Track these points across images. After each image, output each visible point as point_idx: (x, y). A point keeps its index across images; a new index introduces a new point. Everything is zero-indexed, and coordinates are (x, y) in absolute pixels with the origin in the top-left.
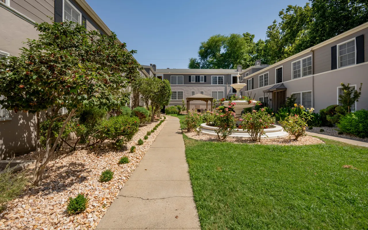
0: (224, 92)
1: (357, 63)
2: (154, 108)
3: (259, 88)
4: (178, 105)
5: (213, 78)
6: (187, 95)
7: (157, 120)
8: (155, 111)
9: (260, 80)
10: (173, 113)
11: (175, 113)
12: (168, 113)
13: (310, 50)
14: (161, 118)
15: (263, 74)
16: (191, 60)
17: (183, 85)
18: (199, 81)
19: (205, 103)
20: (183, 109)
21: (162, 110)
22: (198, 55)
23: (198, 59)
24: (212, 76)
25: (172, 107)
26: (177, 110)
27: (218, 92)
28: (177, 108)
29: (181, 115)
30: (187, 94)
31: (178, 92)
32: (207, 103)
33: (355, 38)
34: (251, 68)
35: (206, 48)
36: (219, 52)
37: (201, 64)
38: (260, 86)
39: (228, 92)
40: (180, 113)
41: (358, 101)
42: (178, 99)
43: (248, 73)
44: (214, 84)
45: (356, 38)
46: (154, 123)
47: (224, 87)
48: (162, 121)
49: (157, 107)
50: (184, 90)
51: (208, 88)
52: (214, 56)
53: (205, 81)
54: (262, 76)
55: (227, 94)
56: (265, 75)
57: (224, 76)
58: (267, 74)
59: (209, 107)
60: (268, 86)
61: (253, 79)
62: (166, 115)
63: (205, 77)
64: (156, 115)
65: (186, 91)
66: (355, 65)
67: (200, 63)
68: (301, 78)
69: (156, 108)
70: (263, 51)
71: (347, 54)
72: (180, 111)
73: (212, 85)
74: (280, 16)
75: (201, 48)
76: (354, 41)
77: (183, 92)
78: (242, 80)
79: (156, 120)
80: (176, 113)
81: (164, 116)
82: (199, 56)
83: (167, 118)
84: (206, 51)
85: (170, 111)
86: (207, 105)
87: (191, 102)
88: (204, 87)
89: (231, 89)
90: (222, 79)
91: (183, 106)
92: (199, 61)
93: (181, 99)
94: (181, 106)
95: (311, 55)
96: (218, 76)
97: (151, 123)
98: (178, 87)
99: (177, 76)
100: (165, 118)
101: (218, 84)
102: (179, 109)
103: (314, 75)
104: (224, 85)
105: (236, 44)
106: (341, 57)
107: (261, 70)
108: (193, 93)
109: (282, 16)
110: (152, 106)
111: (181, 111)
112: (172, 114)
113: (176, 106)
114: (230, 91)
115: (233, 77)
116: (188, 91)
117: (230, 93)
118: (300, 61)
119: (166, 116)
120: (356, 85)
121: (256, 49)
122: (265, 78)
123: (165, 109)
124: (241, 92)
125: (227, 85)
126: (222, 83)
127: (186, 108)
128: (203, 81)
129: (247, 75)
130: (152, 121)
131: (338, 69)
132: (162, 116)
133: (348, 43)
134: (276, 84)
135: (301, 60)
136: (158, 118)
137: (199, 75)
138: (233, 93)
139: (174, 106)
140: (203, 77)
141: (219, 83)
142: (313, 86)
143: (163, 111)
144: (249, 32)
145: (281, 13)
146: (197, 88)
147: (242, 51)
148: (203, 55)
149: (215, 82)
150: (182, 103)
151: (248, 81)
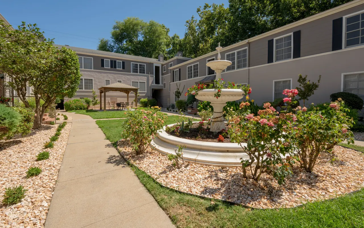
0: (146, 83)
1: (293, 58)
2: (42, 102)
3: (187, 80)
4: (85, 97)
5: (133, 66)
6: (99, 84)
7: (50, 124)
8: (45, 107)
9: (189, 71)
10: (79, 108)
11: (81, 109)
12: (70, 108)
13: (247, 42)
14: (58, 119)
15: (192, 65)
16: (102, 40)
17: (93, 70)
18: (115, 67)
19: (126, 95)
20: (93, 103)
21: (58, 104)
22: (111, 36)
23: (111, 41)
24: (131, 63)
25: (77, 100)
26: (85, 105)
27: (140, 82)
28: (84, 101)
29: (92, 111)
30: (99, 82)
31: (84, 79)
32: (128, 95)
33: (292, 34)
34: (176, 58)
35: (122, 29)
36: (137, 37)
37: (115, 48)
38: (189, 78)
39: (150, 83)
40: (90, 109)
41: (314, 94)
42: (85, 89)
43: (172, 64)
44: (134, 72)
45: (294, 33)
46: (42, 131)
47: (146, 78)
48: (62, 127)
49: (49, 100)
50: (95, 77)
51: (128, 76)
52: (131, 41)
53: (123, 68)
54: (191, 67)
55: (150, 85)
56: (194, 66)
57: (145, 64)
58: (197, 65)
59: (131, 100)
60: (199, 77)
61: (180, 69)
62: (66, 111)
63: (123, 63)
64: (48, 114)
65: (97, 78)
66: (292, 59)
67: (113, 46)
68: (236, 70)
69: (46, 102)
70: (178, 46)
71: (283, 48)
72: (89, 106)
73: (131, 73)
74: (197, 12)
75: (115, 28)
76: (291, 36)
77: (92, 80)
78: (164, 71)
79: (47, 123)
80: (84, 109)
81: (64, 114)
82: (112, 38)
83: (70, 118)
84: (121, 34)
85: (73, 106)
86: (128, 97)
87: (107, 94)
88: (123, 76)
89: (153, 81)
90: (144, 68)
91: (94, 99)
92: (112, 44)
93: (89, 89)
94: (91, 99)
95: (247, 48)
96: (138, 64)
97: (34, 133)
98: (85, 73)
99: (83, 57)
100: (66, 118)
101: (139, 74)
102: (88, 102)
103: (250, 68)
104: (146, 74)
105: (154, 33)
106: (277, 51)
107: (186, 62)
108: (108, 82)
109: (199, 12)
110: (37, 97)
111: (91, 105)
112: (76, 110)
113: (83, 98)
114: (153, 83)
115: (156, 67)
116: (100, 79)
117: (152, 85)
118: (234, 53)
119: (67, 114)
120: (291, 79)
121: (172, 42)
122: (194, 69)
123: (64, 103)
124: (164, 84)
125: (150, 75)
126: (144, 73)
127: (99, 101)
128: (120, 68)
129: (171, 65)
130: (37, 127)
131: (274, 63)
132: (59, 114)
133: (285, 38)
134: (207, 76)
135: (236, 51)
136: (53, 120)
137: (115, 60)
138: (156, 85)
139: (78, 99)
140: (121, 62)
141: (140, 72)
142: (249, 79)
143: (61, 106)
144: (165, 25)
145: (198, 10)
146: (112, 75)
147: (161, 41)
148: (119, 37)
149: (135, 71)
150: (91, 94)
151: (173, 71)
